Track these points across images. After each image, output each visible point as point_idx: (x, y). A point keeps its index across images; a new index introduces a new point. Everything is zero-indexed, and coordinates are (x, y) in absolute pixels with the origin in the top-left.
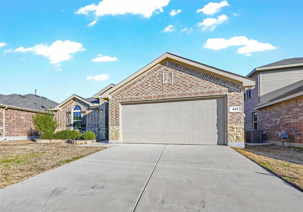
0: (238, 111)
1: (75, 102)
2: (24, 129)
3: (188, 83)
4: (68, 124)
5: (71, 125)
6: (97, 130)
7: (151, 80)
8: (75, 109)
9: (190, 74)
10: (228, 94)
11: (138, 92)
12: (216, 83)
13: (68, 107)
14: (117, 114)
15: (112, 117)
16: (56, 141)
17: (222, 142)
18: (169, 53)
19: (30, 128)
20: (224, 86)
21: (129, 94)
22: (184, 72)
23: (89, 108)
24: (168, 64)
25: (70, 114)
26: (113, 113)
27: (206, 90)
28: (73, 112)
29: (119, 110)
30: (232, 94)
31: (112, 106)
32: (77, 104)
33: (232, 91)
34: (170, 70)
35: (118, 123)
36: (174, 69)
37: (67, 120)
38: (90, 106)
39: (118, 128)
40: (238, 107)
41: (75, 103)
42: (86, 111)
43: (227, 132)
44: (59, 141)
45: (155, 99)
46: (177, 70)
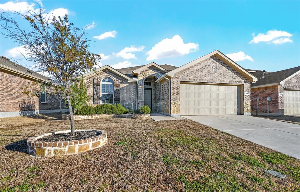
0: (248, 94)
1: (106, 74)
2: (17, 101)
3: (225, 74)
4: (96, 97)
5: (100, 98)
6: (132, 104)
7: (204, 68)
8: (104, 81)
9: (227, 68)
10: (244, 84)
11: (194, 75)
12: (239, 77)
13: (96, 78)
14: (178, 91)
15: (174, 93)
16: (98, 116)
17: (239, 113)
18: (219, 51)
19: (22, 100)
20: (243, 79)
21: (188, 76)
22: (223, 66)
23: (124, 80)
24: (214, 58)
25: (99, 86)
26: (174, 90)
27: (234, 80)
28: (102, 84)
29: (179, 87)
30: (246, 84)
31: (173, 84)
32: (109, 76)
33: (246, 83)
34: (216, 62)
35: (179, 98)
36: (218, 62)
37: (95, 93)
38: (128, 80)
39: (178, 103)
40: (248, 92)
41: (105, 75)
42: (120, 84)
43: (243, 106)
44: (103, 116)
45: (206, 82)
46: (220, 63)
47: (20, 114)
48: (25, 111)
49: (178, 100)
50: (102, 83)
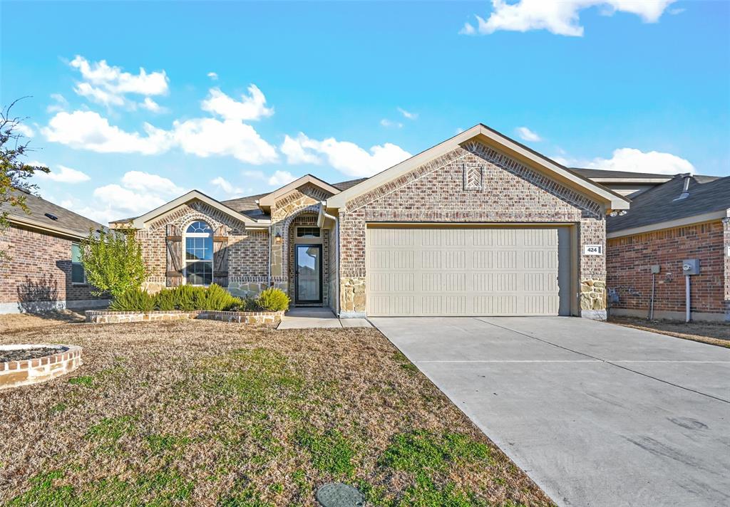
0: (597, 253)
1: (195, 212)
2: (11, 281)
3: (513, 193)
4: (171, 268)
5: (181, 271)
6: (260, 285)
7: (440, 178)
8: (190, 230)
9: (518, 176)
10: (582, 221)
11: (411, 202)
12: (562, 199)
13: (172, 223)
14: (359, 249)
15: (348, 256)
16: (162, 315)
17: (566, 310)
18: (486, 127)
19: (25, 279)
20: (576, 206)
21: (390, 205)
22: (506, 169)
23: (238, 226)
24: (475, 149)
25: (178, 243)
26: (350, 246)
27: (545, 210)
28: (186, 238)
29: (364, 239)
30: (588, 221)
31: (347, 229)
32: (201, 218)
33: (588, 217)
34: (480, 161)
35: (364, 269)
36: (487, 160)
37: (170, 258)
38: (246, 225)
39: (362, 282)
40: (596, 247)
41: (193, 215)
42: (228, 236)
43: (579, 291)
44: (172, 315)
45: (448, 220)
46: (493, 162)
47: (19, 308)
48: (30, 301)
49: (362, 273)
50: (185, 235)
